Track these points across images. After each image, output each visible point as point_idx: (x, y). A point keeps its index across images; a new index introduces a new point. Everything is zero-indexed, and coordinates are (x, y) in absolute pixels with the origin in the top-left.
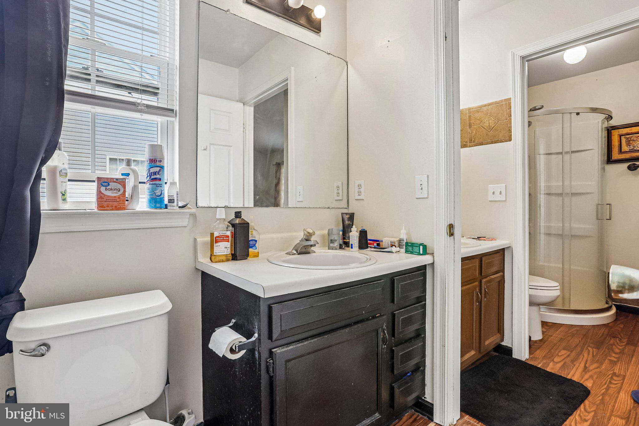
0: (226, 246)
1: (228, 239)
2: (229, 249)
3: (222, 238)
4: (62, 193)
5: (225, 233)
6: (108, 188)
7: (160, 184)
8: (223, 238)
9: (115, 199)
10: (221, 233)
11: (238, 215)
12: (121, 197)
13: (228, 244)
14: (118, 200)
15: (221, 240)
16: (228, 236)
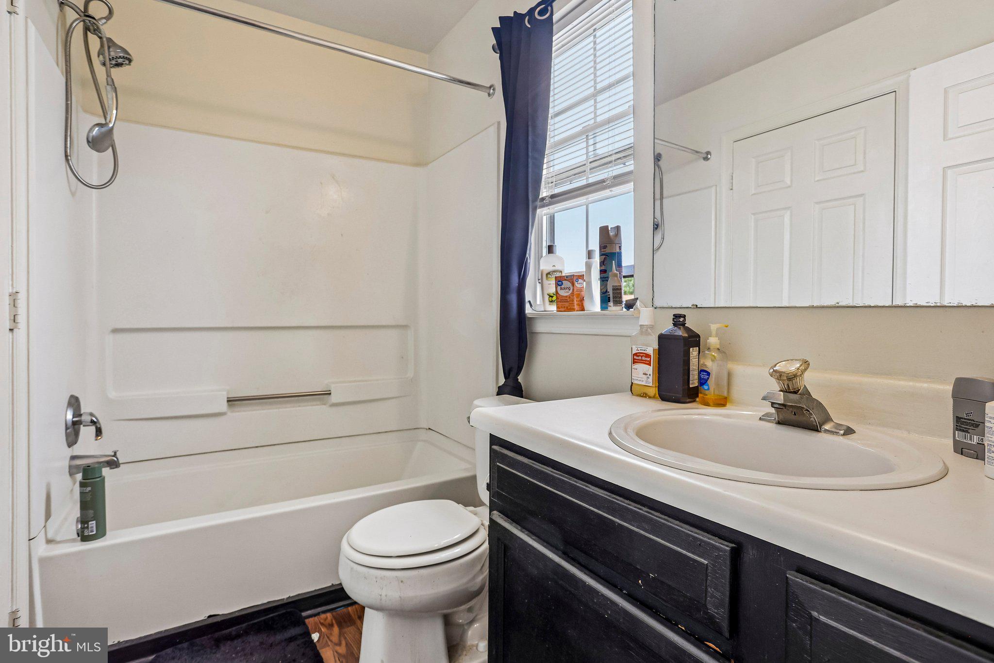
0: (645, 371)
1: (648, 361)
2: (651, 378)
3: (640, 358)
4: (549, 295)
5: (645, 350)
6: (562, 287)
7: (605, 278)
8: (642, 357)
9: (566, 298)
10: (639, 349)
11: (679, 320)
12: (571, 297)
13: (649, 369)
14: (569, 301)
15: (639, 360)
16: (648, 356)
